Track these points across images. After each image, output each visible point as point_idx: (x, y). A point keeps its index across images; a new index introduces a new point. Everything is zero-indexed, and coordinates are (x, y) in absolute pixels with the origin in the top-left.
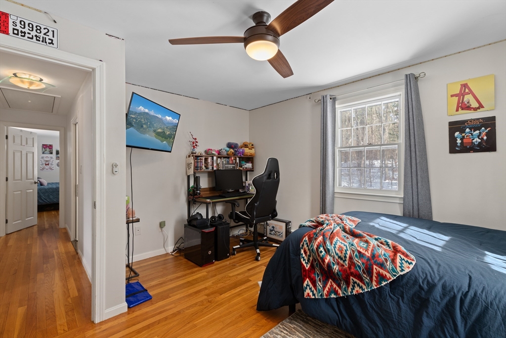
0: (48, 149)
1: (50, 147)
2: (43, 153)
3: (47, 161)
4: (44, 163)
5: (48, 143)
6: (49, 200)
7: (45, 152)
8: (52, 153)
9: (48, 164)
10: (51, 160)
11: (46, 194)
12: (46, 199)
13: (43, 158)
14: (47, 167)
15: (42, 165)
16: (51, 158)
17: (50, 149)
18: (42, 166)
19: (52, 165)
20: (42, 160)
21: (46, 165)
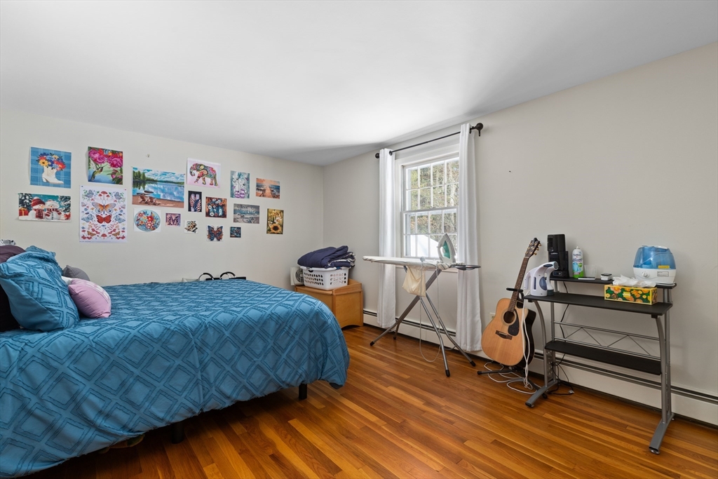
0: (106, 166)
1: (116, 158)
2: (92, 178)
3: (104, 207)
4: (94, 213)
5: (109, 146)
6: (124, 417)
7: (98, 176)
8: (119, 181)
9: (108, 219)
10: (118, 205)
11: (113, 381)
12: (108, 416)
13: (89, 194)
14: (104, 228)
15: (88, 220)
16: (118, 196)
17: (113, 165)
18: (86, 225)
19: (120, 221)
20: (89, 203)
21: (100, 220)
